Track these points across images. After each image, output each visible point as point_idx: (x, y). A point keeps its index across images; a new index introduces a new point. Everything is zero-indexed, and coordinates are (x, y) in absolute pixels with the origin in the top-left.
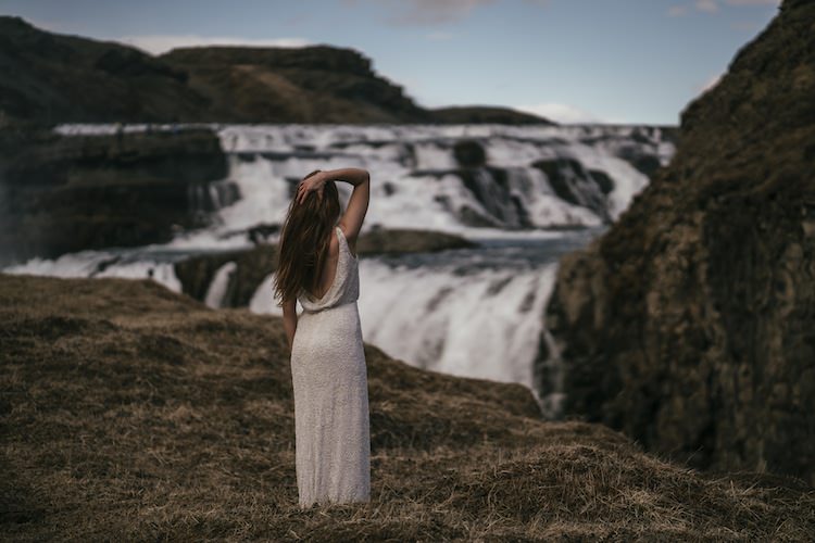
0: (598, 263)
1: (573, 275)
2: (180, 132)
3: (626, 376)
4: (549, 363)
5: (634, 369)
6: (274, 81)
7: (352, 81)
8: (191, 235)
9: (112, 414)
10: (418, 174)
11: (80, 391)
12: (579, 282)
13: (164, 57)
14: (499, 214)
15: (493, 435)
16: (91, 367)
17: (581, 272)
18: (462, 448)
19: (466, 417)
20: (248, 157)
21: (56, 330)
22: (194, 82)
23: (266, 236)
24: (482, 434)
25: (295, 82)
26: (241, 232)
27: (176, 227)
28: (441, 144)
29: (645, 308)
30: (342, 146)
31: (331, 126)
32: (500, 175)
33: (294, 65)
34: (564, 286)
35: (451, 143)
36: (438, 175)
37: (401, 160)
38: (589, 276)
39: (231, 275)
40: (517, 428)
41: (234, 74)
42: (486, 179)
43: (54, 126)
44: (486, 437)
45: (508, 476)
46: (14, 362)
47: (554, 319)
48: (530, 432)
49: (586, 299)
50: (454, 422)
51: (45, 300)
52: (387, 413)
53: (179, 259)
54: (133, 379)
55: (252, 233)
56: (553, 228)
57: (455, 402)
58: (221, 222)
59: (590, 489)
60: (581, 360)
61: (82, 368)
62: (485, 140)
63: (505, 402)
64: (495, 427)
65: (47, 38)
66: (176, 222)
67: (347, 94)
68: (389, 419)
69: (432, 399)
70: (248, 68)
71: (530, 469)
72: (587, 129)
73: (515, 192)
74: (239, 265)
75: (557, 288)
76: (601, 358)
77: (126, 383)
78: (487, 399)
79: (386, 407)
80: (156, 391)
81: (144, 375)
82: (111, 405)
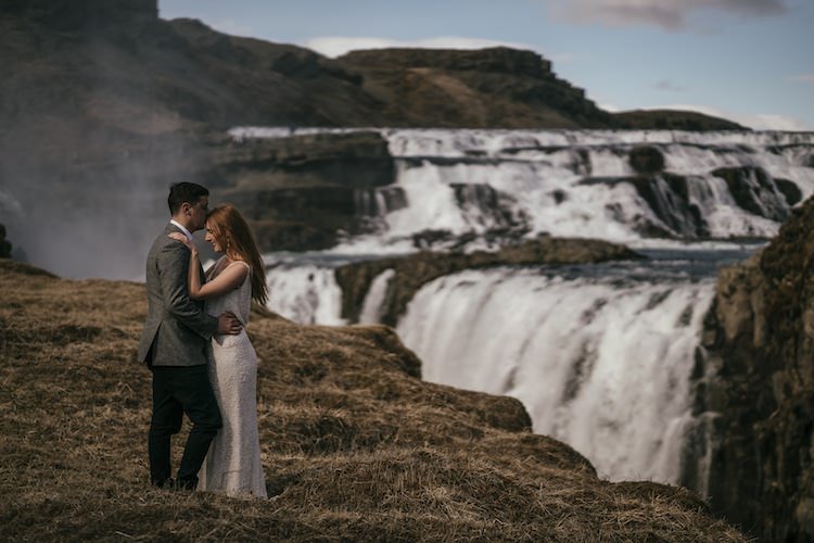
0: (758, 277)
1: (733, 290)
2: (348, 136)
3: (780, 396)
4: (705, 380)
5: (788, 389)
6: (449, 84)
7: (529, 84)
8: (355, 241)
9: (82, 414)
11: (61, 393)
12: (738, 297)
13: (341, 58)
14: (676, 225)
16: (78, 372)
17: (740, 287)
20: (416, 162)
21: (68, 337)
22: (369, 85)
23: (430, 243)
25: (470, 86)
26: (406, 238)
27: (341, 232)
28: (616, 151)
29: (802, 326)
30: (514, 151)
31: (504, 131)
33: (473, 67)
34: (723, 301)
35: (628, 148)
36: (612, 182)
37: (574, 167)
38: (749, 291)
39: (390, 282)
41: (410, 77)
43: (227, 128)
46: (14, 365)
47: (712, 334)
49: (747, 315)
51: (122, 307)
53: (339, 263)
54: (115, 384)
55: (417, 239)
56: (732, 239)
58: (387, 228)
60: (737, 378)
62: (664, 146)
65: (225, 40)
66: (342, 228)
67: (524, 97)
70: (424, 71)
72: (775, 135)
73: (693, 200)
74: (397, 272)
75: (715, 302)
76: (757, 377)
78: (469, 410)
79: (338, 414)
80: (131, 395)
81: (126, 380)
82: (85, 406)
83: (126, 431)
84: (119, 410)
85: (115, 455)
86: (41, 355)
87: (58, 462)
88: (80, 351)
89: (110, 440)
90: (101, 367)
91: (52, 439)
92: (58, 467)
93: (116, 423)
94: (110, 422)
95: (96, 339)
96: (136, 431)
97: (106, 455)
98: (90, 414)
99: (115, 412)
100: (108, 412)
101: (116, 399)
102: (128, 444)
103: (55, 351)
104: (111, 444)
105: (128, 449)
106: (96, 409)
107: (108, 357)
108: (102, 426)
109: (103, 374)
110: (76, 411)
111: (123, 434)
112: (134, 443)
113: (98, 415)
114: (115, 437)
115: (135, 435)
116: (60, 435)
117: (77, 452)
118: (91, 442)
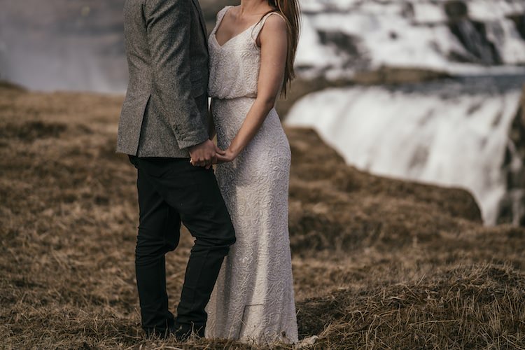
9: (49, 212)
10: (415, 24)
11: (27, 190)
15: (422, 238)
16: (45, 168)
18: (390, 250)
19: (399, 220)
21: (35, 133)
24: (412, 237)
32: (479, 26)
36: (431, 25)
40: (449, 231)
42: (468, 28)
44: (415, 240)
45: (397, 304)
48: (462, 235)
50: (385, 225)
52: (319, 215)
54: (84, 179)
57: (391, 205)
59: (495, 324)
61: (37, 168)
63: (446, 205)
64: (426, 231)
68: (320, 221)
69: (368, 201)
71: (425, 295)
75: (520, 107)
77: (76, 183)
78: (429, 201)
79: (319, 209)
80: (101, 191)
81: (95, 176)
82: (53, 204)
83: (99, 232)
84: (89, 207)
85: (87, 263)
86: (7, 151)
87: (20, 277)
88: (46, 147)
89: (81, 244)
90: (68, 162)
91: (14, 245)
92: (20, 284)
93: (86, 223)
94: (81, 221)
95: (62, 134)
96: (109, 232)
97: (78, 263)
98: (59, 214)
99: (85, 211)
100: (77, 211)
101: (86, 196)
102: (102, 249)
103: (21, 147)
104: (82, 249)
105: (102, 256)
106: (65, 207)
107: (75, 152)
108: (72, 226)
109: (71, 170)
110: (43, 209)
111: (96, 236)
112: (108, 247)
113: (67, 213)
114: (87, 240)
115: (108, 237)
116: (24, 240)
117: (44, 260)
118: (59, 247)
